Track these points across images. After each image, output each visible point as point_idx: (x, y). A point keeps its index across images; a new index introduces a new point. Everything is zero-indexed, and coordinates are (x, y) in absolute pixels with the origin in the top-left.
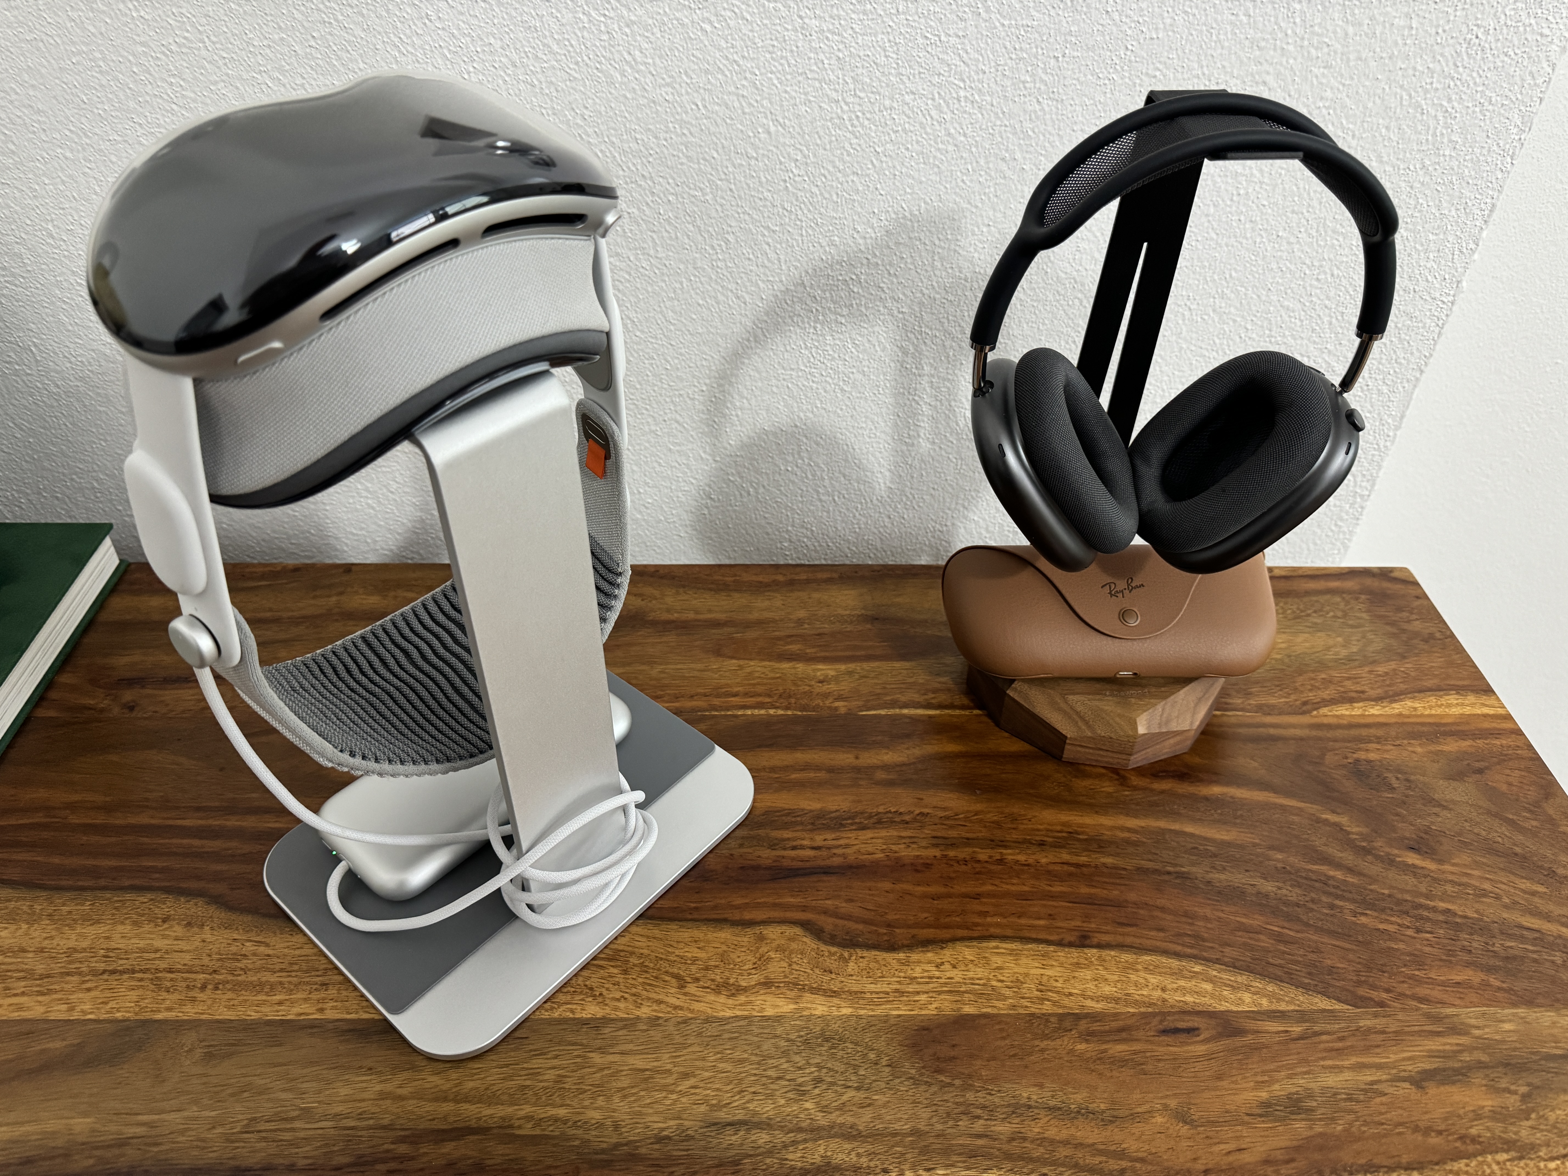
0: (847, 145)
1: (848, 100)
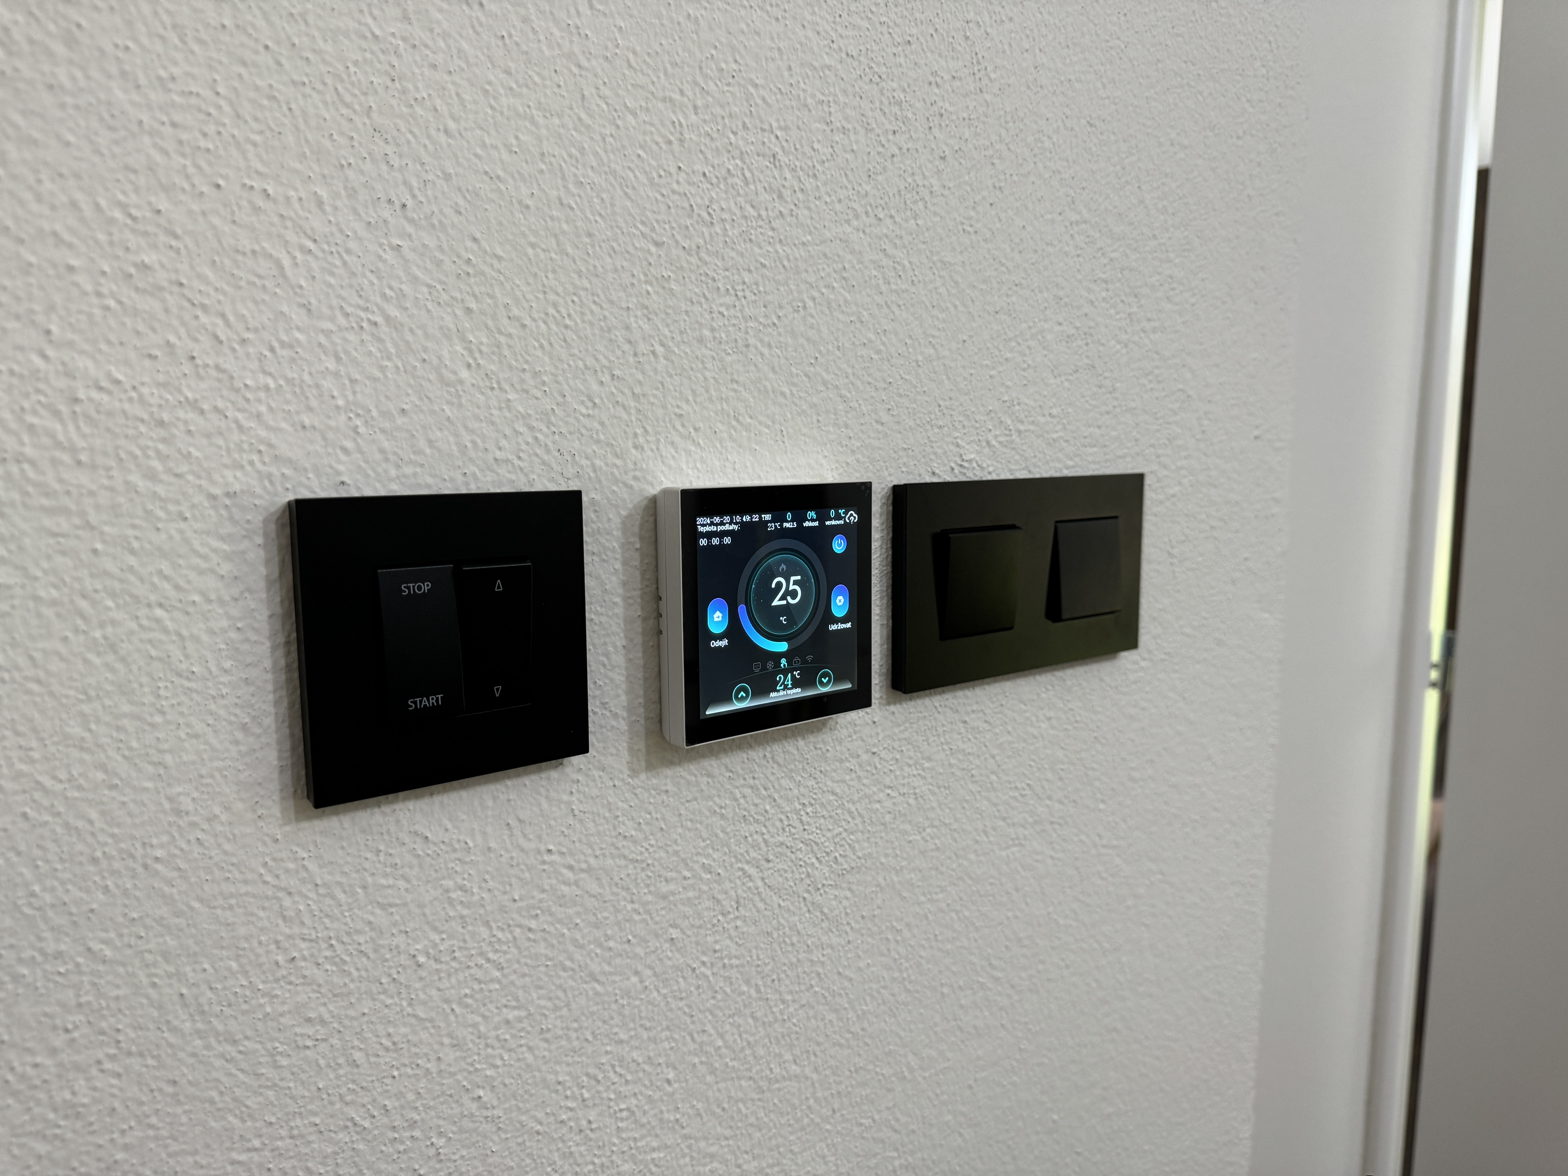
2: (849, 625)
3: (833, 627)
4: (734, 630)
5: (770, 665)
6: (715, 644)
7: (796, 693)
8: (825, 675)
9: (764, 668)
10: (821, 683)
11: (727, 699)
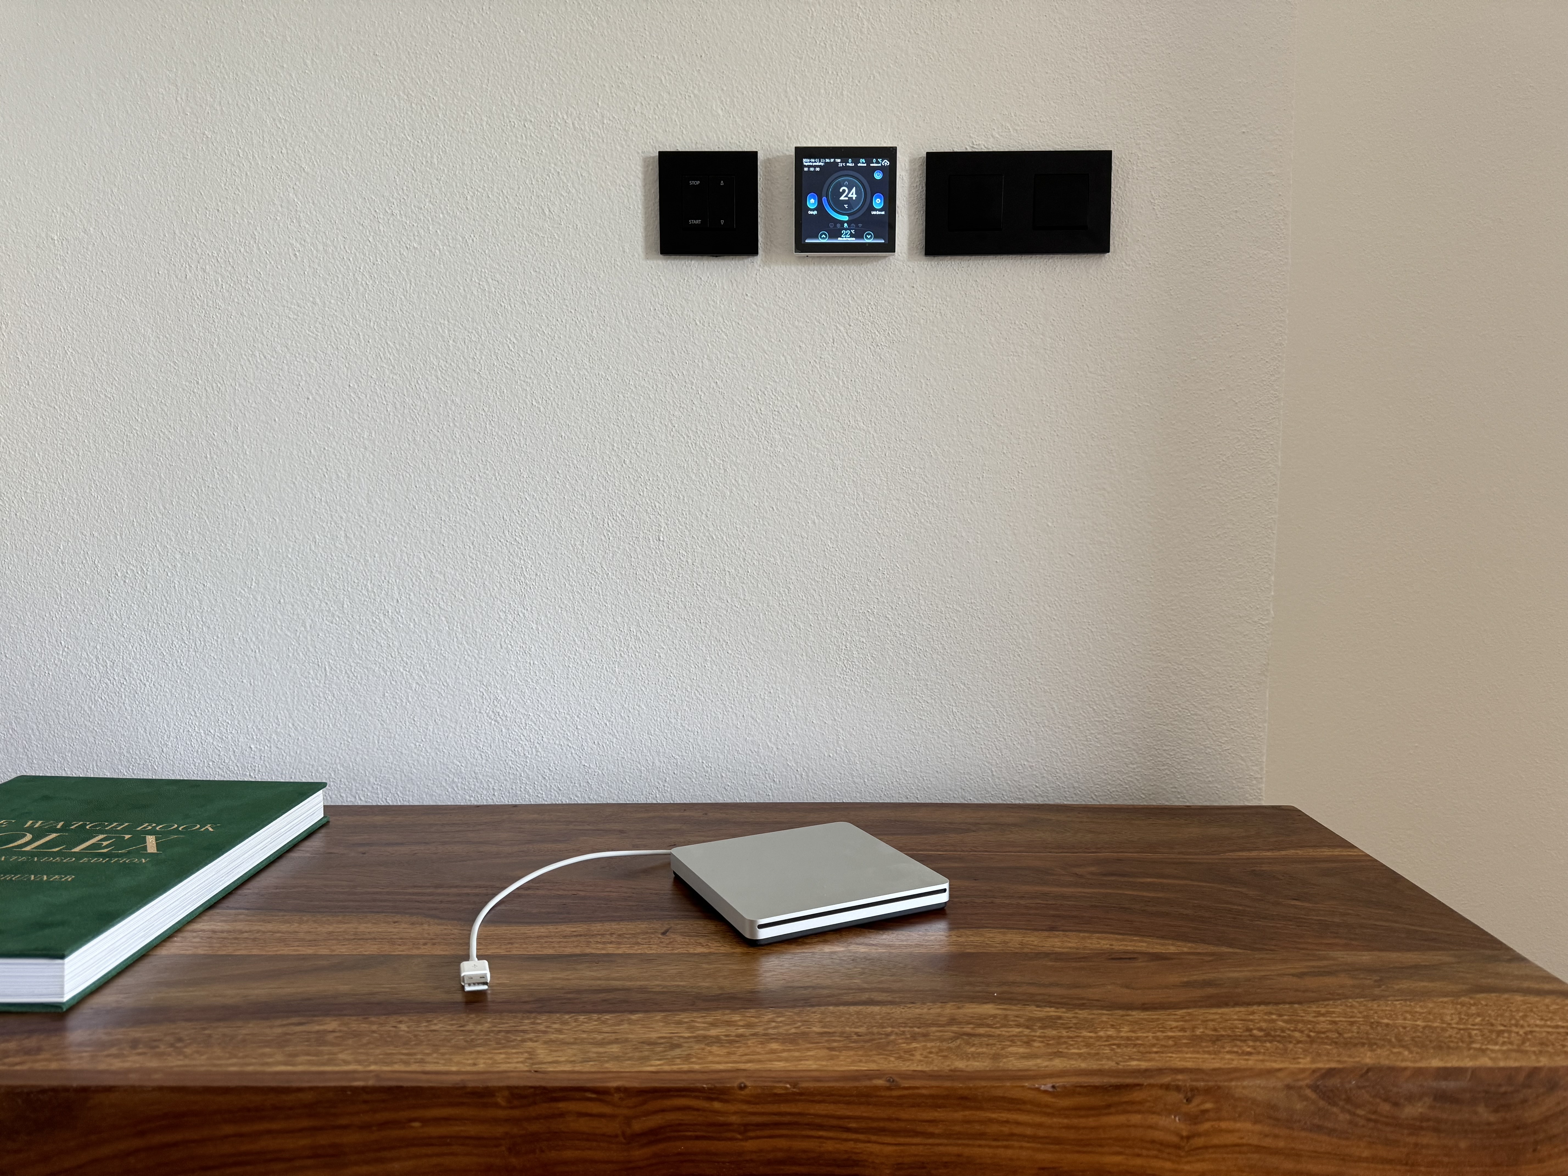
0: (861, 530)
1: (860, 503)
2: (883, 213)
3: (874, 213)
4: (820, 207)
5: (838, 226)
6: (810, 212)
7: (853, 240)
8: (869, 234)
9: (835, 226)
10: (866, 238)
11: (816, 237)
